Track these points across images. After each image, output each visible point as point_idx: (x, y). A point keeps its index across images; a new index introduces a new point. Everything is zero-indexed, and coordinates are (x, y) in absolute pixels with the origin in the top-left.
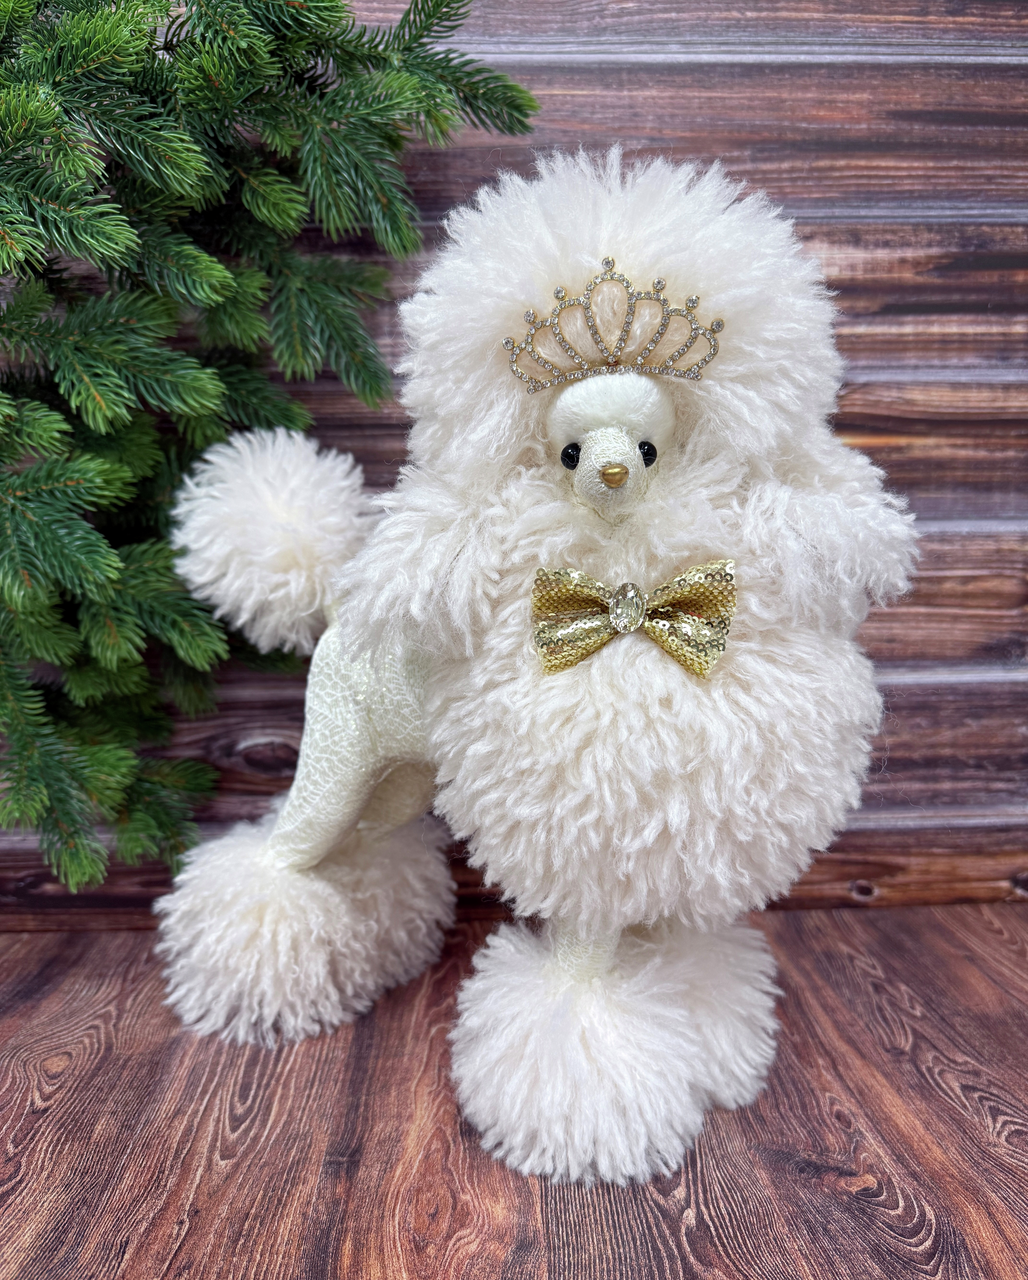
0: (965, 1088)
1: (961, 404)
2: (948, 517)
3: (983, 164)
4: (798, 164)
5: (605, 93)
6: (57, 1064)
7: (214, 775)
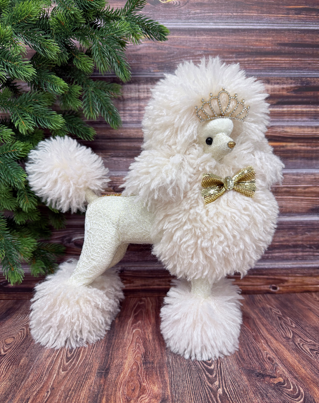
0: (311, 350)
1: (302, 132)
2: (299, 168)
3: (307, 59)
4: (250, 59)
5: (190, 37)
6: (9, 341)
7: (64, 248)
